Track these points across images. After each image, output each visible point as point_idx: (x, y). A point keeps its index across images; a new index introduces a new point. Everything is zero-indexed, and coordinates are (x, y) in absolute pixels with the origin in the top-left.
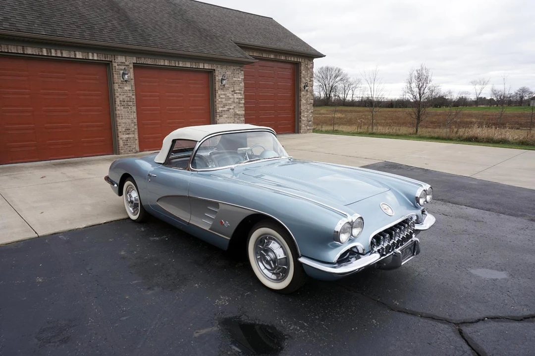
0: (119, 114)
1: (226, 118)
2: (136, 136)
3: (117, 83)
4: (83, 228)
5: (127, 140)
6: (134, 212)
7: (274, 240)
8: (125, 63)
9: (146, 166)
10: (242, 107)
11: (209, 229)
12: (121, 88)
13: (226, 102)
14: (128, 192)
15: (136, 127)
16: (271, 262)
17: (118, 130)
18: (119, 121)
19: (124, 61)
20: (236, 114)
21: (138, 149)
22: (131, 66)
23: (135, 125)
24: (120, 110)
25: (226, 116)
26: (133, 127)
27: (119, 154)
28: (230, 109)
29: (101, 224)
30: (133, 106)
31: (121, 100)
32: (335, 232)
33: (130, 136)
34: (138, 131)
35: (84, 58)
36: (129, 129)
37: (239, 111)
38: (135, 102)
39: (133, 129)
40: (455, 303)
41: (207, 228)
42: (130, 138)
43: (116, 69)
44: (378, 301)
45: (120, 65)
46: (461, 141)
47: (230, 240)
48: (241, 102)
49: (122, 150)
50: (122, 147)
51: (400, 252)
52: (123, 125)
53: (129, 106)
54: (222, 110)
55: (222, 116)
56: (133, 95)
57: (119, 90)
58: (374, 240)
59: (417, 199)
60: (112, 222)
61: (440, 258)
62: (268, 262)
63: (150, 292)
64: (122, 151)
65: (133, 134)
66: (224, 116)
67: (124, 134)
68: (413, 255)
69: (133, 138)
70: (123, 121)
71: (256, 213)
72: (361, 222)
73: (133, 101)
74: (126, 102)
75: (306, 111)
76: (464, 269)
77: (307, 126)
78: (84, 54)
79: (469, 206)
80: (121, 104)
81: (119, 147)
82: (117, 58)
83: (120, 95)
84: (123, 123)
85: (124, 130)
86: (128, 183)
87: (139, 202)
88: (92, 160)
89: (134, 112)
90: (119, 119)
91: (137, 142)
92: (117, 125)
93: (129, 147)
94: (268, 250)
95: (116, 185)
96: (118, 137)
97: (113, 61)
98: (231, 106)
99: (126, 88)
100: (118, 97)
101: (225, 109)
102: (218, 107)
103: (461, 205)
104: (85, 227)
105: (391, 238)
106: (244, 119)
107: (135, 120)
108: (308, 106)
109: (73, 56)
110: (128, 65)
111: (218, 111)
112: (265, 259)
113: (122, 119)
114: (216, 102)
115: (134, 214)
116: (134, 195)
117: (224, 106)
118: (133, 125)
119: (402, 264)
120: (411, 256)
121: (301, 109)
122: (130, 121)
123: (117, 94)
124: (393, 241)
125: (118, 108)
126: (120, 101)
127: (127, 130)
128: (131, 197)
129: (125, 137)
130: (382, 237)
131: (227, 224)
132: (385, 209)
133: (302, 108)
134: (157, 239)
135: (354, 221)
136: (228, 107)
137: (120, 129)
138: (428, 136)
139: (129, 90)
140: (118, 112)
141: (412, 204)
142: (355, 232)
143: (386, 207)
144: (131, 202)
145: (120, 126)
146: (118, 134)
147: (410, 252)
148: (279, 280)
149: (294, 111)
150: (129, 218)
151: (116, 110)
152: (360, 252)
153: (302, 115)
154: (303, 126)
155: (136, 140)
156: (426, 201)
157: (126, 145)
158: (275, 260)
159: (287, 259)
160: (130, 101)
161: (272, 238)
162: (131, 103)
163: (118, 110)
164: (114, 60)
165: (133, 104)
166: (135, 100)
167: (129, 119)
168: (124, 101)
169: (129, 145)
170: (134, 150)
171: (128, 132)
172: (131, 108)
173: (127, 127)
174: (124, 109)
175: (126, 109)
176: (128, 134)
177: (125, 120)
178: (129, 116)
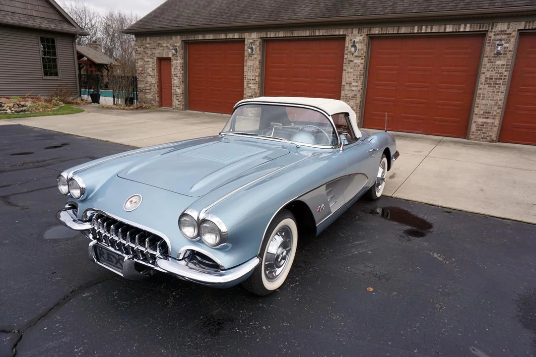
0: (480, 94)
2: (497, 122)
3: (487, 57)
5: (483, 125)
8: (505, 31)
12: (491, 62)
15: (500, 111)
17: (473, 112)
18: (478, 101)
19: (506, 28)
21: (494, 137)
22: (515, 34)
23: (498, 108)
24: (483, 89)
26: (495, 110)
27: (468, 139)
30: (503, 85)
31: (488, 76)
33: (489, 121)
34: (501, 116)
35: (454, 31)
36: (489, 113)
38: (506, 80)
39: (495, 113)
42: (488, 123)
43: (490, 40)
45: (498, 34)
49: (473, 135)
50: (473, 132)
52: (482, 107)
53: (498, 84)
56: (506, 71)
57: (488, 65)
64: (473, 137)
65: (494, 119)
67: (480, 117)
69: (493, 123)
70: (484, 102)
78: (455, 27)
80: (485, 81)
81: (470, 132)
82: (496, 26)
83: (488, 70)
84: (483, 105)
85: (482, 112)
90: (479, 99)
91: (495, 129)
92: (474, 106)
93: (483, 133)
96: (472, 119)
97: (490, 30)
99: (498, 62)
100: (484, 73)
107: (501, 103)
109: (442, 30)
110: (510, 34)
113: (482, 99)
118: (496, 108)
122: (493, 103)
123: (483, 70)
125: (481, 86)
126: (486, 78)
127: (487, 113)
129: (481, 120)
137: (476, 110)
139: (503, 65)
140: (479, 91)
145: (478, 107)
151: (477, 89)
155: (495, 126)
157: (480, 130)
160: (499, 79)
162: (501, 81)
163: (480, 89)
164: (492, 29)
165: (503, 81)
166: (507, 77)
167: (493, 100)
168: (492, 79)
169: (483, 131)
170: (488, 138)
171: (486, 116)
172: (500, 87)
173: (486, 110)
174: (489, 88)
175: (492, 88)
176: (486, 118)
177: (487, 101)
178: (493, 97)
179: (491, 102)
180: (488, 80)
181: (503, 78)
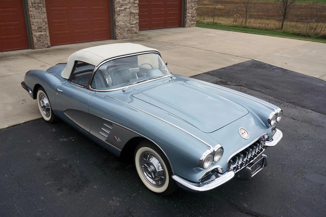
0: (32, 15)
1: (123, 16)
2: (48, 34)
4: (6, 128)
5: (40, 37)
6: (47, 114)
7: (155, 157)
9: (54, 80)
10: (136, 7)
11: (106, 140)
13: (123, 2)
14: (41, 99)
15: (47, 25)
16: (152, 173)
17: (31, 28)
18: (32, 20)
20: (131, 13)
21: (49, 44)
23: (45, 24)
24: (32, 11)
25: (123, 14)
26: (44, 26)
27: (34, 49)
28: (127, 8)
29: (21, 124)
30: (43, 7)
31: (33, 2)
32: (200, 160)
33: (42, 33)
34: (49, 29)
36: (41, 28)
37: (134, 10)
38: (45, 4)
39: (44, 28)
40: (289, 206)
41: (104, 140)
42: (43, 35)
44: (232, 203)
46: (318, 38)
47: (122, 151)
48: (136, 2)
49: (36, 45)
50: (36, 43)
51: (251, 169)
52: (36, 24)
53: (40, 7)
54: (119, 10)
55: (120, 15)
58: (232, 161)
59: (269, 121)
60: (29, 121)
61: (284, 162)
62: (150, 173)
63: (60, 193)
64: (36, 47)
65: (45, 31)
66: (121, 14)
67: (37, 32)
68: (262, 167)
69: (45, 35)
70: (36, 20)
71: (140, 136)
72: (221, 151)
73: (43, 3)
74: (37, 4)
75: (191, 8)
76: (300, 174)
77: (191, 21)
79: (313, 110)
80: (32, 5)
81: (33, 43)
84: (36, 22)
85: (36, 28)
86: (40, 92)
87: (50, 107)
88: (12, 56)
89: (45, 13)
90: (32, 19)
91: (48, 38)
92: (30, 24)
93: (42, 43)
94: (150, 164)
95: (31, 92)
96: (32, 34)
98: (127, 5)
101: (122, 9)
102: (116, 7)
103: (307, 109)
104: (8, 127)
105: (245, 157)
106: (138, 17)
107: (46, 20)
108: (193, 3)
111: (116, 10)
112: (147, 170)
113: (34, 19)
114: (114, 2)
115: (47, 116)
116: (46, 101)
117: (121, 7)
118: (44, 24)
119: (252, 176)
120: (260, 168)
121: (186, 7)
122: (41, 20)
124: (246, 158)
125: (31, 9)
126: (32, 3)
127: (40, 28)
128: (43, 103)
129: (38, 34)
130: (237, 158)
131: (119, 140)
132: (242, 133)
133: (188, 5)
134: (66, 140)
135: (215, 151)
136: (124, 7)
137: (33, 27)
138: (291, 32)
140: (31, 13)
141: (265, 125)
142: (216, 158)
143: (243, 131)
144: (44, 107)
145: (33, 25)
146: (31, 32)
147: (260, 166)
148: (158, 186)
149: (181, 8)
150: (43, 118)
151: (28, 11)
152: (220, 172)
153: (187, 11)
154: (188, 21)
155: (47, 36)
156: (276, 121)
157: (39, 41)
158: (155, 172)
159: (164, 172)
160: (40, 3)
161: (152, 155)
162: (41, 5)
163: (31, 11)
165: (43, 5)
166: (44, 2)
167: (41, 19)
168: (35, 3)
169: (42, 41)
170: (46, 45)
171: (40, 30)
172: (42, 9)
173: (39, 26)
174: (36, 10)
175: (37, 10)
176: (40, 32)
177: (37, 20)
178: (40, 16)
179: (40, 20)
180: (34, 4)
181: (42, 2)
